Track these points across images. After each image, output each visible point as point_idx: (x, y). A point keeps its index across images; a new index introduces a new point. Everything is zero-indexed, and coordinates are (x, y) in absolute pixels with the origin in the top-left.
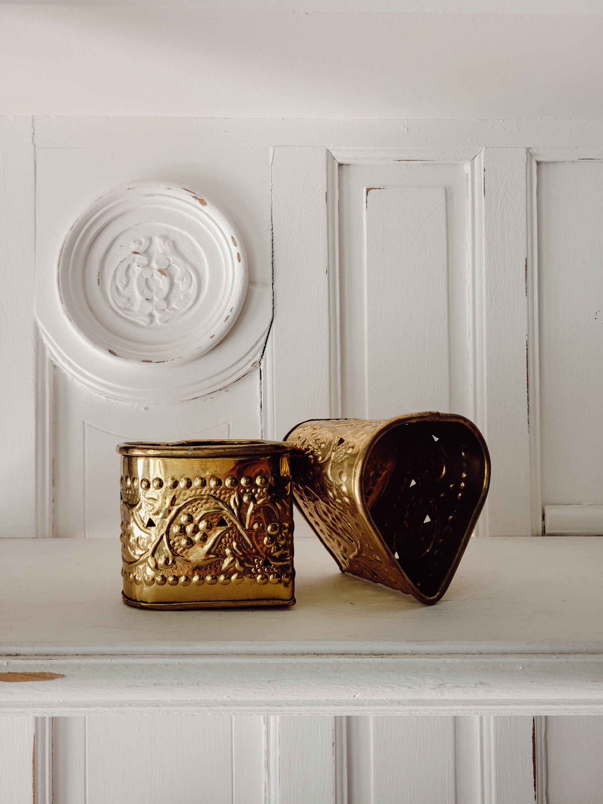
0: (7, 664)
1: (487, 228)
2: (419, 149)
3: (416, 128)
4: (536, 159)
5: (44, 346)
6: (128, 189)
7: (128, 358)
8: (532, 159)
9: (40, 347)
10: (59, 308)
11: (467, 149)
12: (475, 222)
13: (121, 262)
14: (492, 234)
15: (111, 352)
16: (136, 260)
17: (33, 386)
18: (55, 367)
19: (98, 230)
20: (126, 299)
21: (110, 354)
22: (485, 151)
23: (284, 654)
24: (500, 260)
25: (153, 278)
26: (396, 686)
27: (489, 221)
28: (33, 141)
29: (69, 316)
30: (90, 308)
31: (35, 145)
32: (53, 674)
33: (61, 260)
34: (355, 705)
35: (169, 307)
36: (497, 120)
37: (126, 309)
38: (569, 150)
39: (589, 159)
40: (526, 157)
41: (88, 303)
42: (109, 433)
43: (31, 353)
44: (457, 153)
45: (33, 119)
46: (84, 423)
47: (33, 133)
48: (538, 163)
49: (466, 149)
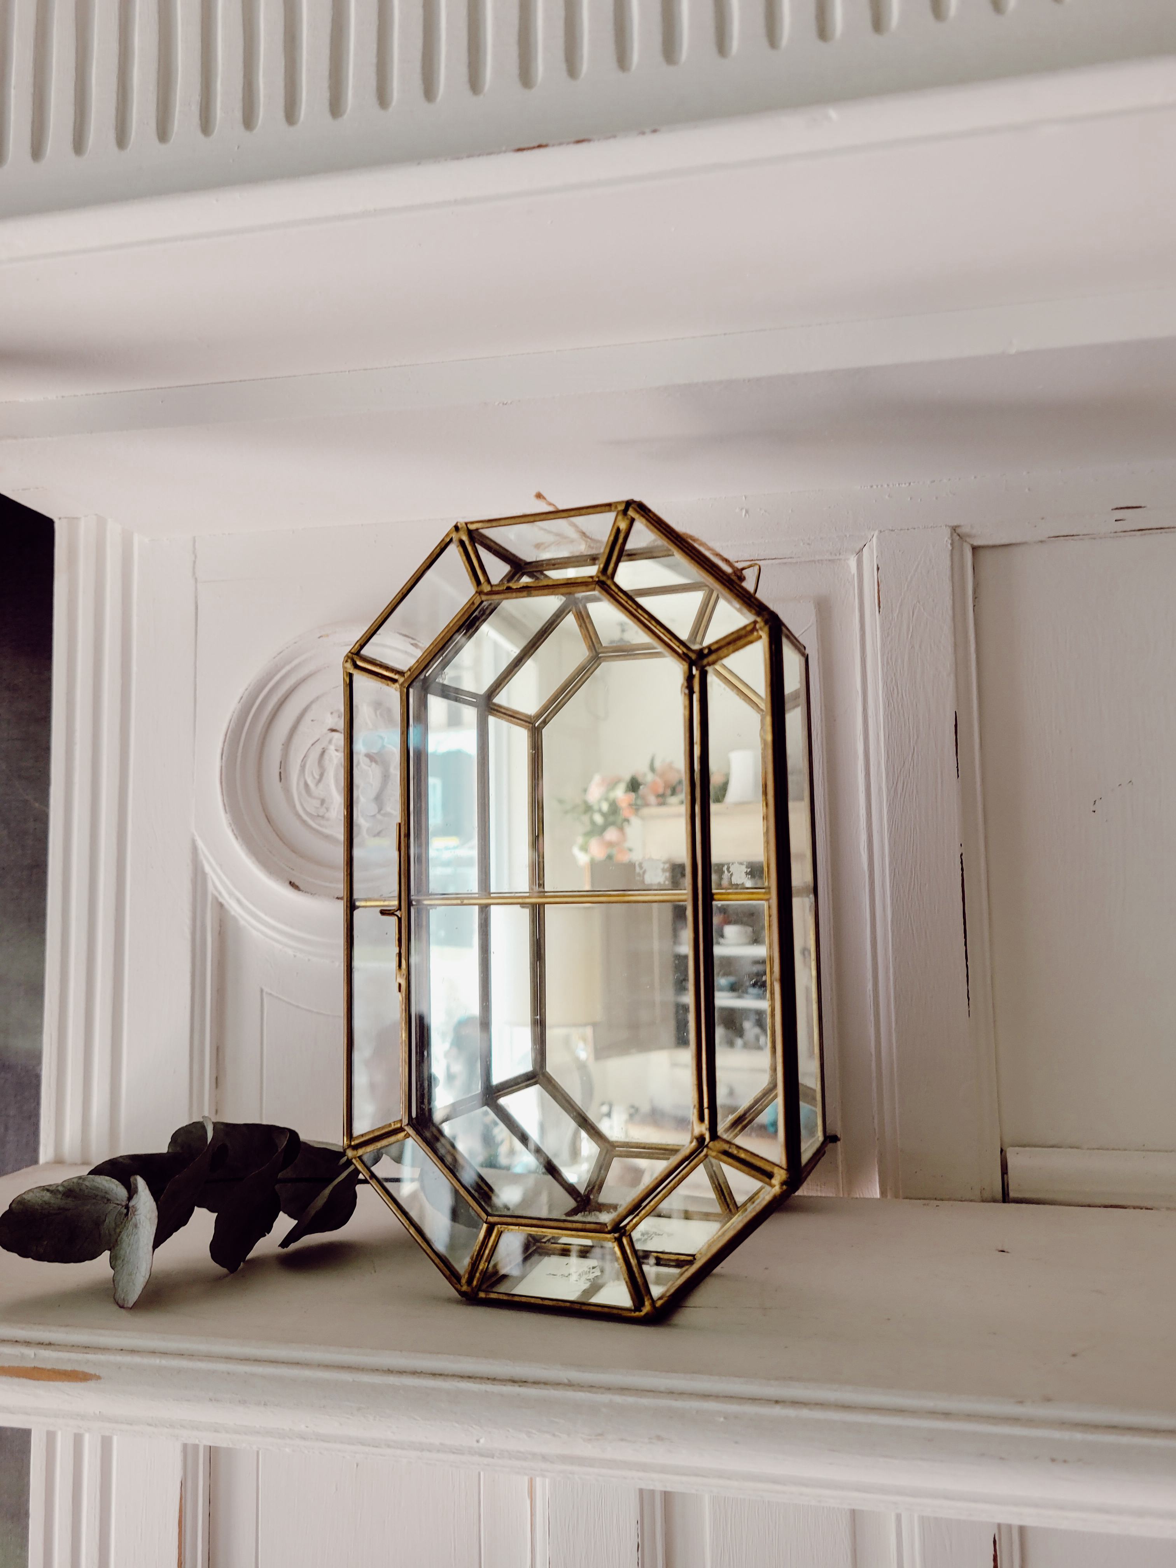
0: (35, 1354)
1: (885, 664)
2: (767, 541)
3: (760, 509)
4: (972, 543)
5: (204, 875)
6: (319, 638)
7: (315, 894)
8: (963, 544)
9: (199, 877)
10: (222, 820)
11: (848, 536)
12: (866, 656)
13: (312, 745)
14: (895, 674)
15: (292, 884)
16: (334, 741)
17: (188, 936)
18: (221, 905)
19: (279, 700)
20: (319, 802)
21: (291, 887)
22: (878, 538)
23: (389, 1370)
24: (909, 718)
25: (359, 767)
26: (534, 1431)
27: (888, 653)
28: (194, 573)
29: (235, 831)
30: (269, 820)
31: (196, 579)
32: (87, 1373)
33: (225, 748)
34: (481, 1455)
35: (382, 812)
36: (897, 485)
37: (318, 816)
38: (1029, 523)
39: (1067, 536)
40: (950, 542)
41: (265, 810)
42: (298, 1007)
43: (187, 885)
44: (831, 544)
45: (194, 542)
46: (262, 991)
47: (195, 562)
48: (975, 549)
49: (846, 536)
